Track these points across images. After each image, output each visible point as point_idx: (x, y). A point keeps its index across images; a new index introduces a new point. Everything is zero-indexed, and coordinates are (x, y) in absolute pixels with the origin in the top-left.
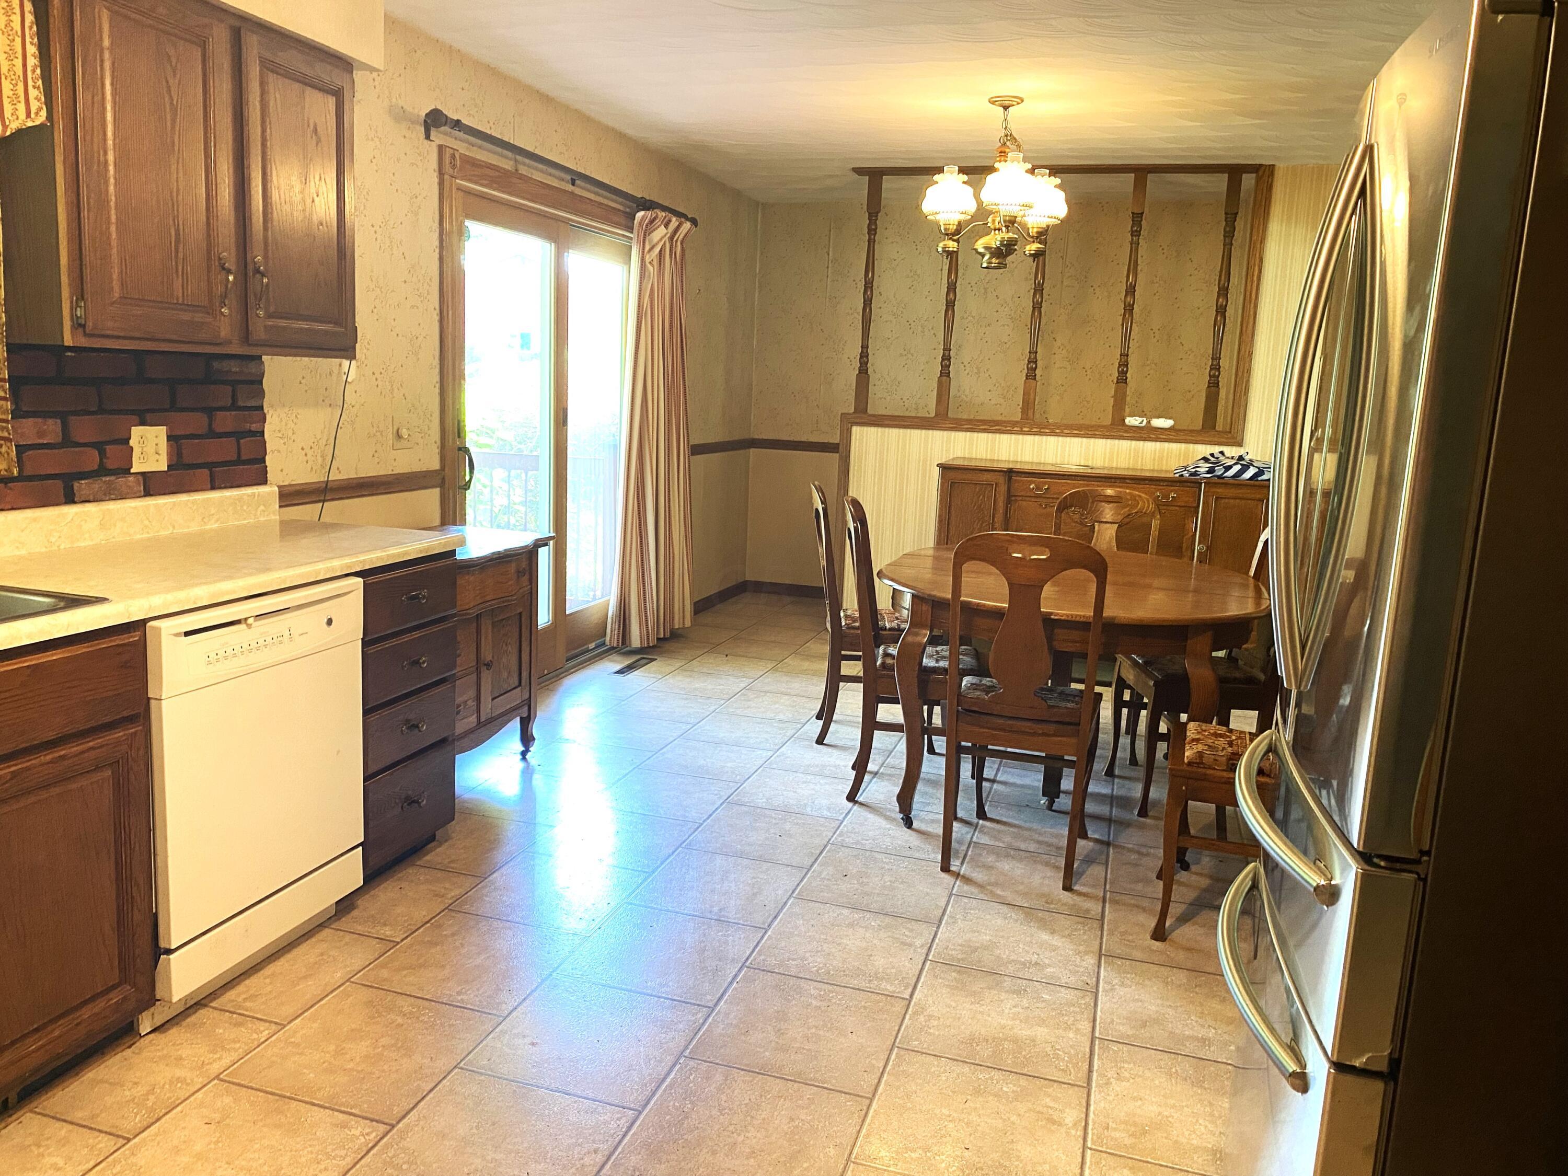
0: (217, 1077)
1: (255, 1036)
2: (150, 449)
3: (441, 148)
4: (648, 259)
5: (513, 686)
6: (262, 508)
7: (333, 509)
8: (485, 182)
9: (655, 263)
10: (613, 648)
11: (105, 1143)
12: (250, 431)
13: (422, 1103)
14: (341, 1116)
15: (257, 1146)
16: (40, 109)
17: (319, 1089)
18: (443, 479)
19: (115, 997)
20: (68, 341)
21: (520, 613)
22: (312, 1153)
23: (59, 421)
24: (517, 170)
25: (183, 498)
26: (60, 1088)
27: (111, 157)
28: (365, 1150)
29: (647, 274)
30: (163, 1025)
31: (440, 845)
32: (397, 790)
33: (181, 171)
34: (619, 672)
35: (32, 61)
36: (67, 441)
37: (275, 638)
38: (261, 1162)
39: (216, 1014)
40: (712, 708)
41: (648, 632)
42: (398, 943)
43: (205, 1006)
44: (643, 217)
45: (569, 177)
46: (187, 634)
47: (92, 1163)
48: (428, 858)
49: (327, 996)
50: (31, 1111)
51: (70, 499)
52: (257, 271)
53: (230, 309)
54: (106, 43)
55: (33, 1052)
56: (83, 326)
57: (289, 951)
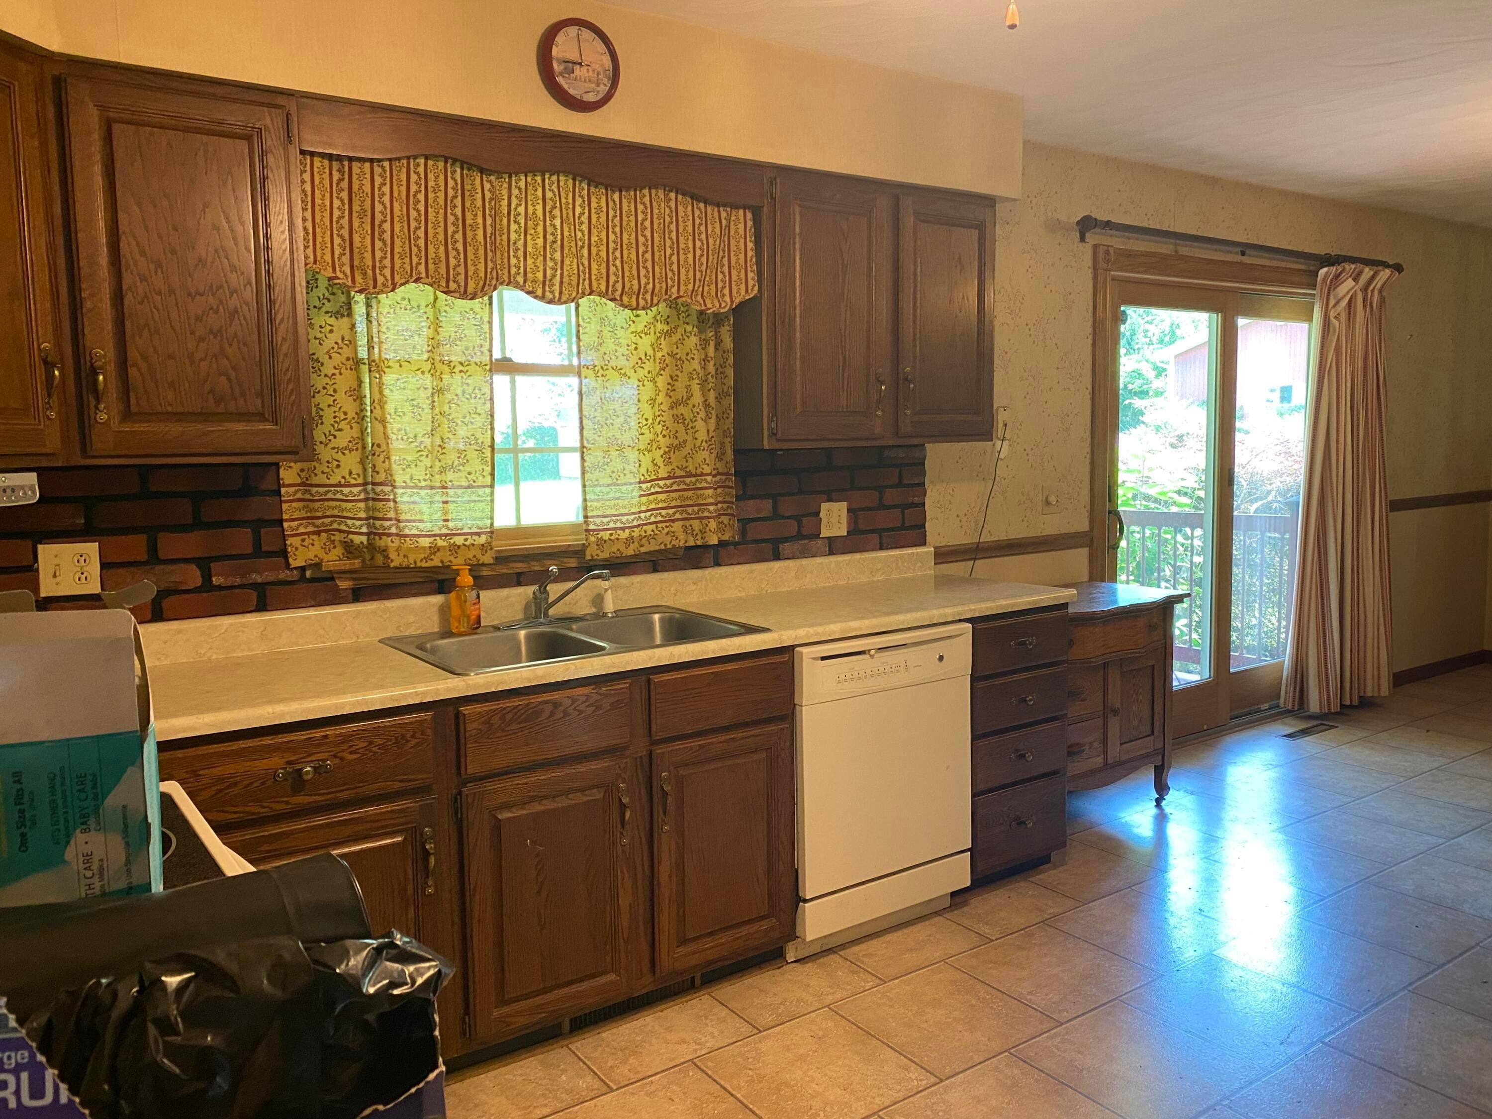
0: (828, 1006)
1: (863, 984)
2: (834, 520)
3: (1095, 247)
4: (1332, 314)
5: (1145, 735)
6: (920, 564)
7: (983, 566)
8: (1141, 269)
9: (1343, 317)
10: (1289, 711)
11: (746, 1029)
12: (913, 503)
13: (971, 1071)
14: (905, 1060)
15: (840, 1063)
16: (754, 285)
17: (896, 1036)
18: (1092, 539)
19: (765, 925)
20: (766, 446)
21: (1153, 666)
22: (876, 1080)
23: (771, 501)
24: (1176, 252)
25: (857, 556)
26: (729, 983)
27: (798, 312)
28: (915, 1091)
29: (1331, 329)
30: (804, 959)
31: (1055, 867)
32: (1005, 809)
33: (848, 312)
34: (1289, 736)
35: (750, 253)
36: (776, 515)
37: (893, 667)
38: (839, 1074)
39: (840, 960)
40: (1387, 784)
41: (1329, 697)
42: (993, 941)
43: (836, 952)
44: (1327, 273)
45: (1239, 250)
46: (823, 658)
47: (734, 1040)
48: (1040, 877)
49: (923, 968)
50: (709, 994)
51: (777, 557)
52: (906, 379)
53: (883, 412)
54: (797, 230)
55: (708, 949)
56: (775, 434)
57: (906, 927)
